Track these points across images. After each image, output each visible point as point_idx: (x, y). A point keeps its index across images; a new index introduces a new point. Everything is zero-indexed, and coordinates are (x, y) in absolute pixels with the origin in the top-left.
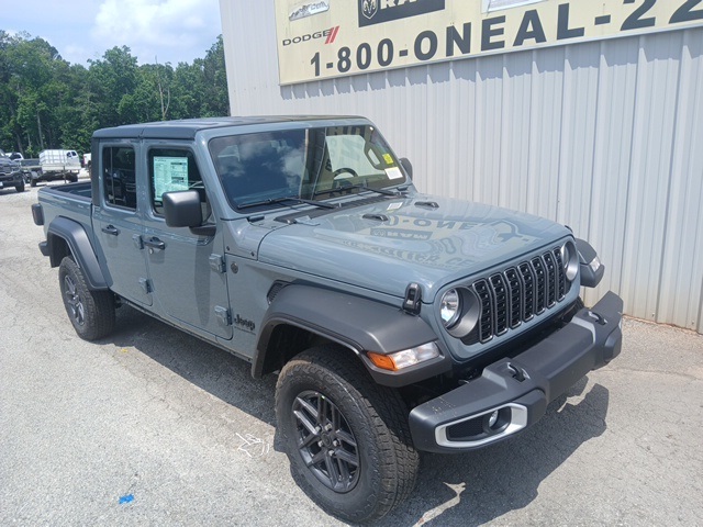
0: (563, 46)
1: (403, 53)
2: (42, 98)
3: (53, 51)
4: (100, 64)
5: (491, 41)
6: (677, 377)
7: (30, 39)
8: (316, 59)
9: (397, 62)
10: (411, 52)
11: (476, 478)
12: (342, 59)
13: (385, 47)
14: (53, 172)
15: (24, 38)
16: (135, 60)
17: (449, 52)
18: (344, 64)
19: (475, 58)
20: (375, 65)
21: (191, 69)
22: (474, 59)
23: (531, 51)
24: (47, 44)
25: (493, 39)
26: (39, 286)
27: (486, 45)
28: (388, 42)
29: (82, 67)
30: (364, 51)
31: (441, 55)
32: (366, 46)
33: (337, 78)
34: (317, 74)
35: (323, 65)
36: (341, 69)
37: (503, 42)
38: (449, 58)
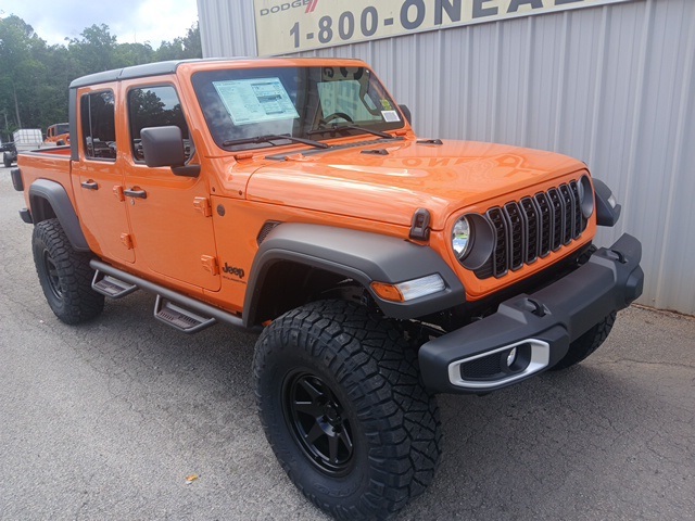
0: (562, 12)
1: (389, 22)
2: (17, 77)
3: (29, 28)
4: (78, 42)
5: (483, 8)
6: (684, 369)
8: (295, 30)
9: (382, 32)
10: (397, 20)
12: (323, 29)
13: (369, 15)
16: (114, 38)
17: (439, 20)
18: (325, 35)
19: (465, 26)
20: (358, 35)
23: (527, 17)
24: (22, 21)
25: (485, 6)
27: (477, 12)
28: (373, 10)
30: (346, 20)
31: (428, 23)
32: (349, 15)
33: (318, 50)
34: (297, 45)
35: (303, 36)
36: (322, 40)
37: (497, 8)
38: (438, 27)
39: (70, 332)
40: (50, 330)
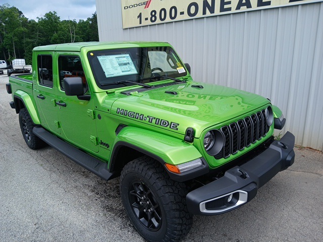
0: (260, 10)
1: (182, 13)
2: (15, 35)
3: (21, 13)
4: (43, 19)
6: (312, 174)
7: (9, 7)
8: (140, 16)
9: (179, 17)
10: (186, 13)
11: (212, 227)
12: (152, 16)
13: (173, 10)
14: (19, 69)
15: (7, 6)
16: (59, 18)
17: (204, 13)
18: (153, 19)
20: (168, 19)
21: (85, 23)
22: (216, 16)
23: (244, 12)
24: (18, 10)
25: (226, 6)
26: (5, 124)
27: (222, 9)
28: (175, 8)
29: (34, 21)
30: (163, 12)
31: (200, 14)
32: (164, 9)
33: (150, 25)
34: (140, 23)
35: (143, 19)
36: (152, 21)
37: (231, 8)
38: (204, 16)
39: (34, 152)
40: (25, 151)
